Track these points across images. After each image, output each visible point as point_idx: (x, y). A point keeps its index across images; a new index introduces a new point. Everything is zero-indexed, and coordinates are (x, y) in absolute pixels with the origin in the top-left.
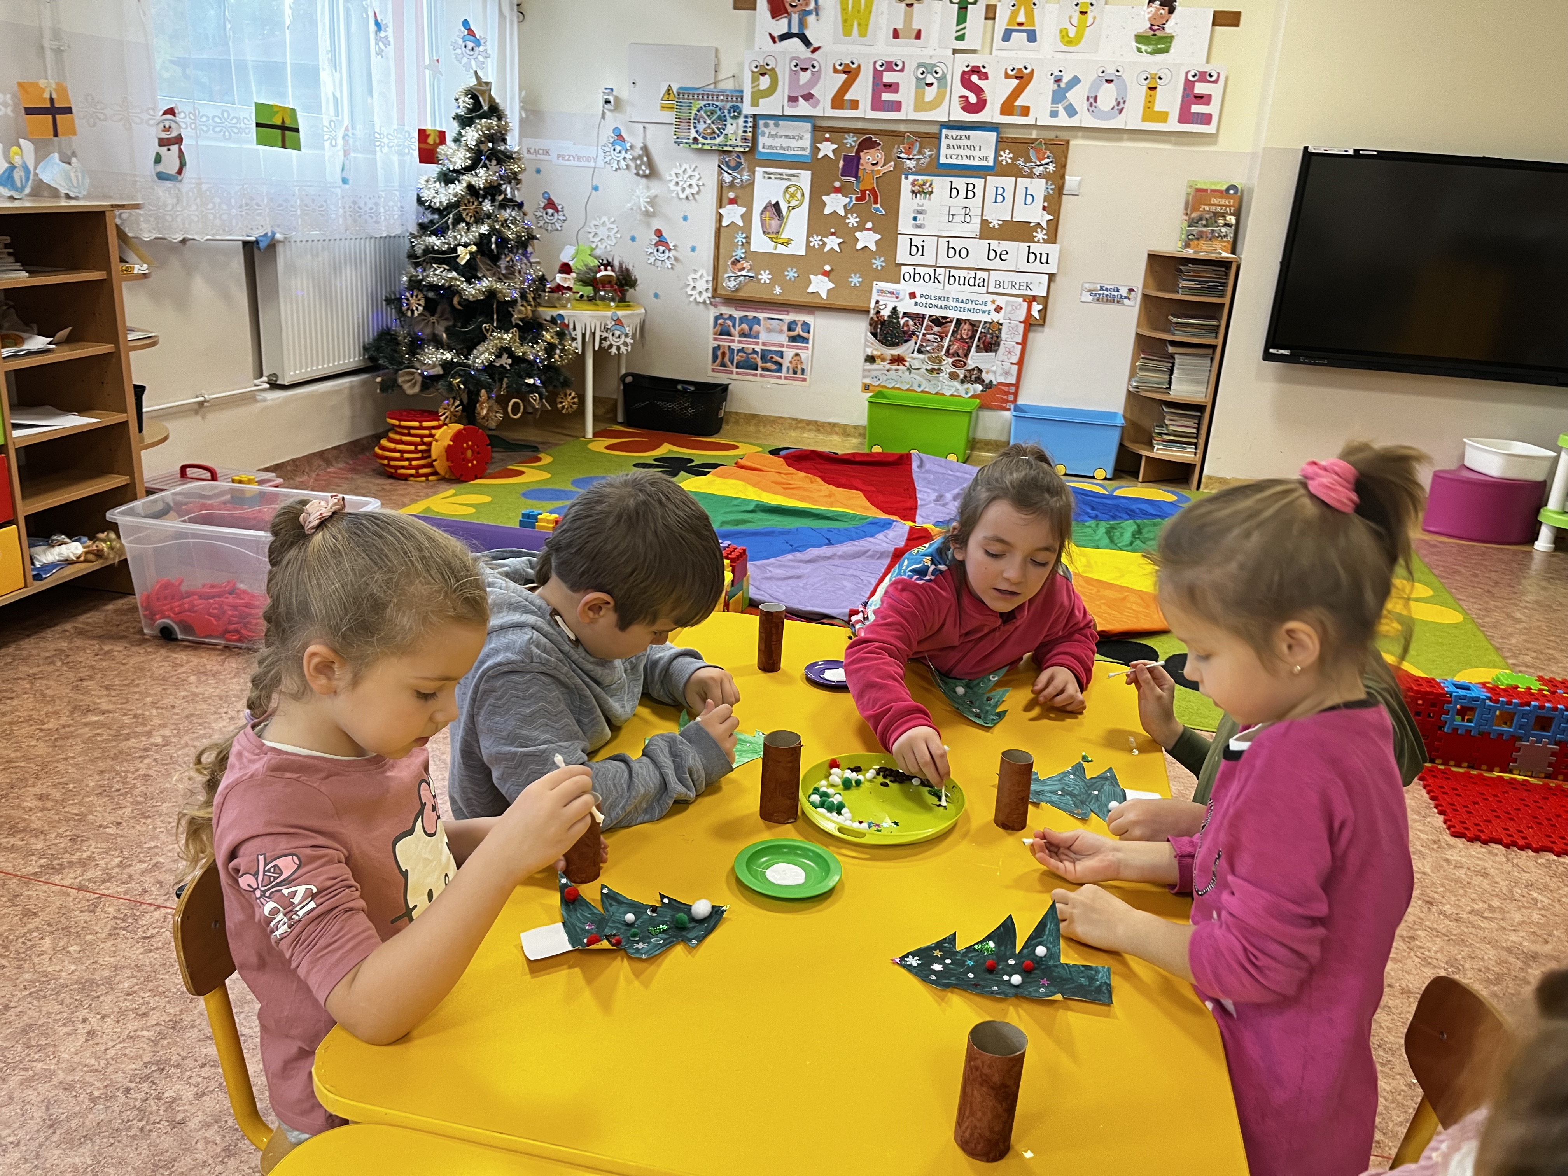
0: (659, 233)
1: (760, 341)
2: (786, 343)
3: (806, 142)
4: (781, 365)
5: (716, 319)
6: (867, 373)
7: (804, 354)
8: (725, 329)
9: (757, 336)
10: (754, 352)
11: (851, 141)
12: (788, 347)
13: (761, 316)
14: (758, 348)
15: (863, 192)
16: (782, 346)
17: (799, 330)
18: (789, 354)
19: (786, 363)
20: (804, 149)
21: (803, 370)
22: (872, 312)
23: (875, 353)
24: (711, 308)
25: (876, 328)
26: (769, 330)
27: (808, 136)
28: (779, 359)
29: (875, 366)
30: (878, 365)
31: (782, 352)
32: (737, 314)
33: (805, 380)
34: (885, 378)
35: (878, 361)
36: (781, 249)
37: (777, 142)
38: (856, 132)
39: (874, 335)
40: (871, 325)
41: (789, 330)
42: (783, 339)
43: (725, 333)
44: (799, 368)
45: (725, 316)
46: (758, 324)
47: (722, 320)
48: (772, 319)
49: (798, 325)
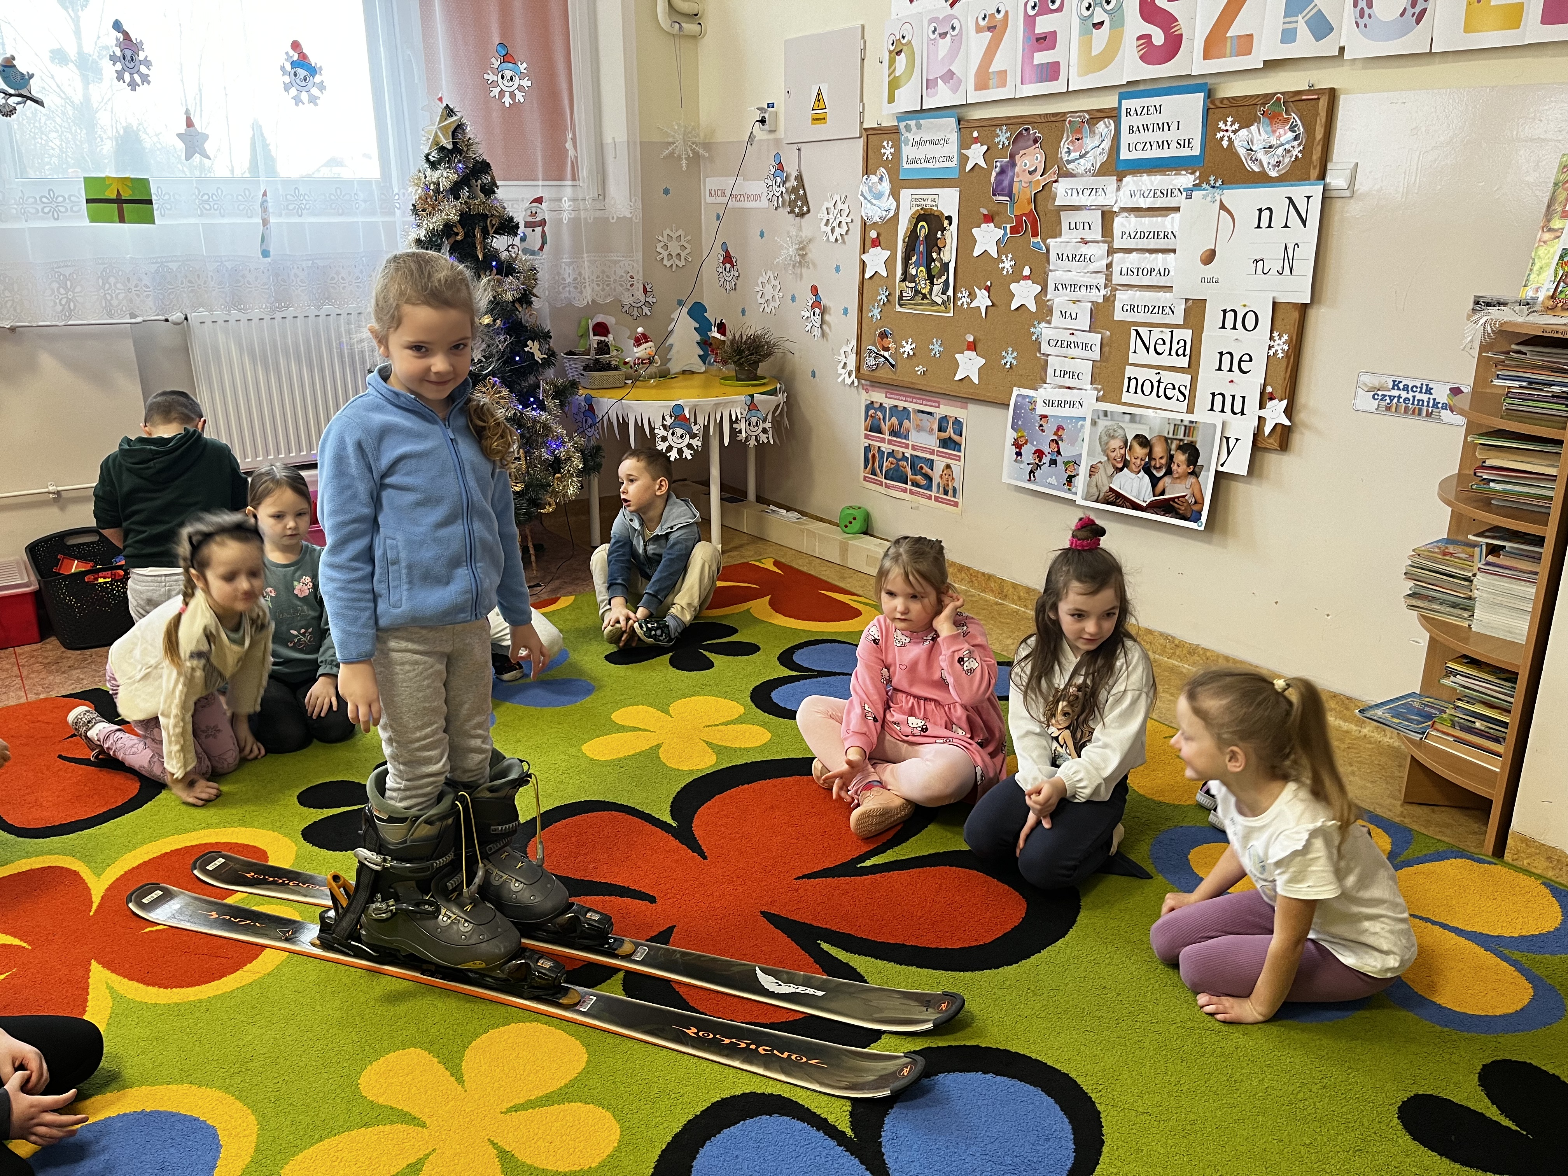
1: (910, 443)
3: (952, 148)
4: (930, 479)
5: (868, 407)
7: (955, 467)
8: (876, 422)
9: (906, 437)
10: (904, 458)
11: (1003, 137)
13: (911, 407)
14: (908, 453)
15: (1019, 218)
16: (932, 453)
17: (950, 432)
18: (940, 464)
19: (936, 480)
20: (949, 158)
21: (954, 490)
24: (862, 392)
26: (919, 428)
27: (954, 137)
31: (932, 461)
33: (956, 505)
37: (920, 152)
38: (1009, 122)
41: (940, 430)
42: (933, 441)
43: (875, 428)
44: (951, 487)
45: (877, 406)
46: (908, 418)
47: (873, 411)
48: (922, 412)
49: (948, 423)
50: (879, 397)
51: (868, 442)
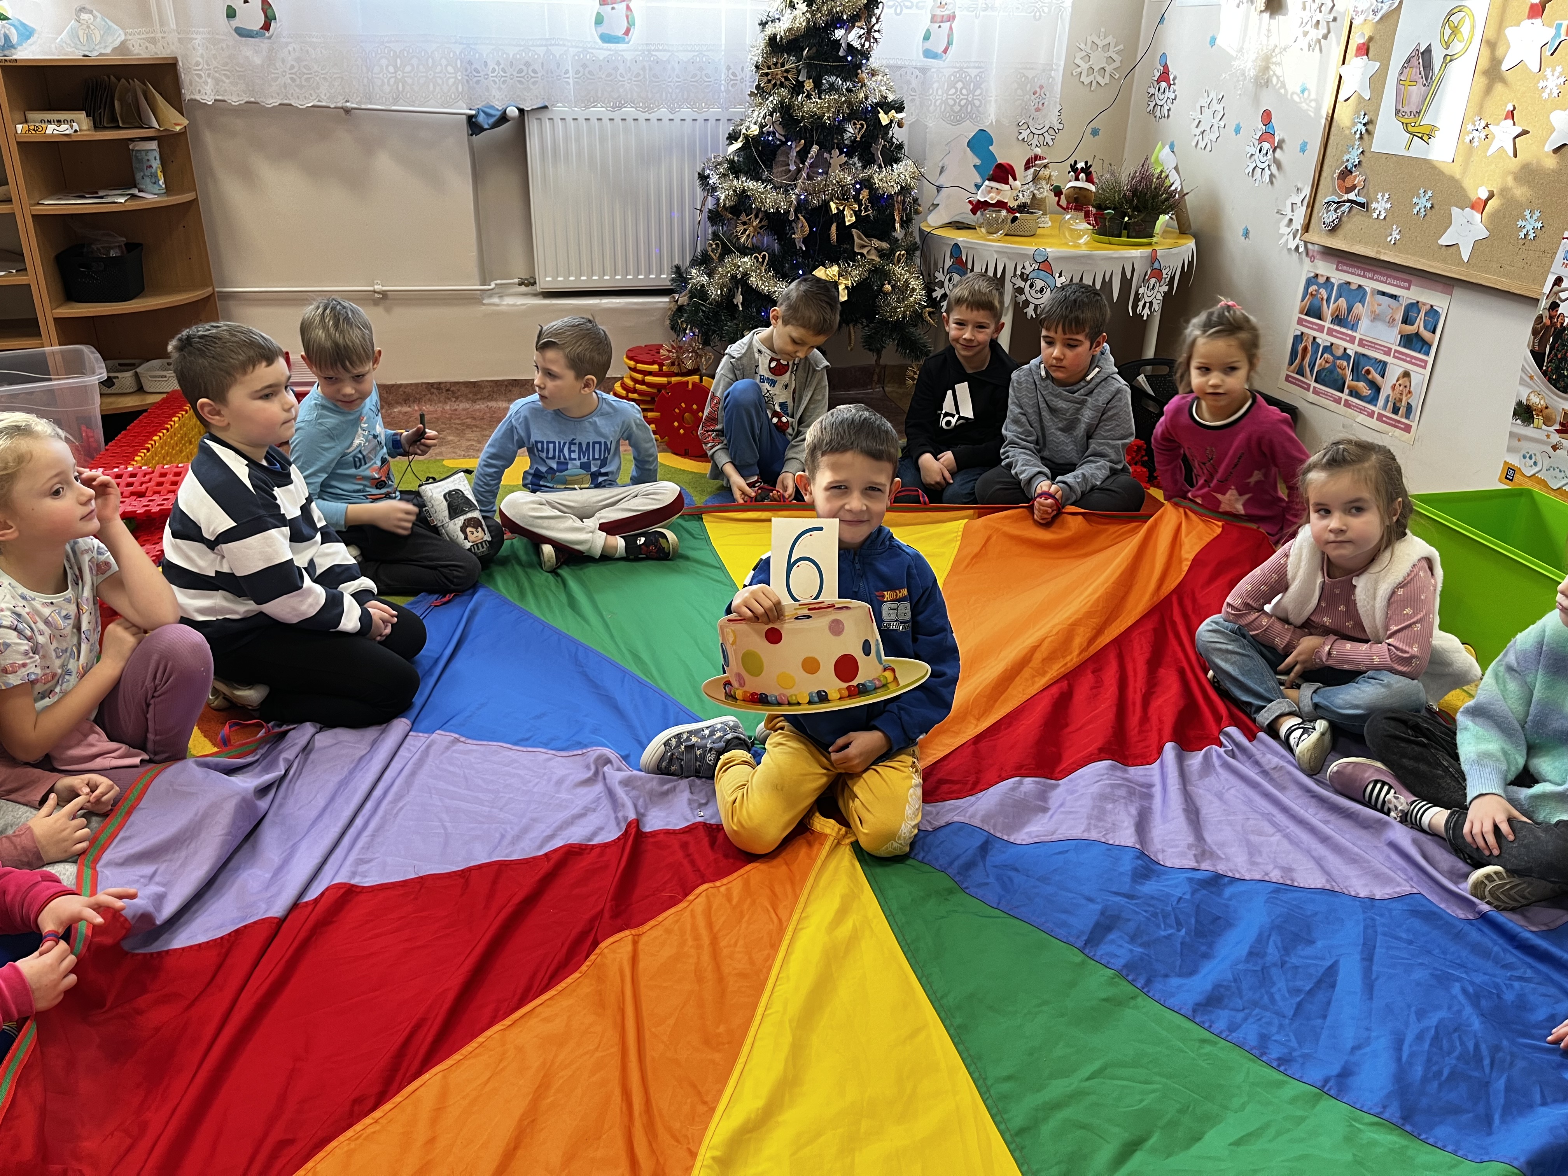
0: (1267, 117)
1: (1358, 336)
2: (1395, 347)
4: (1377, 389)
5: (1309, 282)
6: (1515, 442)
7: (1419, 377)
8: (1316, 302)
9: (1354, 328)
10: (1346, 356)
12: (1398, 356)
13: (1370, 285)
14: (1352, 349)
16: (1388, 352)
17: (1419, 326)
18: (1395, 369)
19: (1386, 391)
21: (1409, 408)
22: (1544, 303)
23: (1535, 400)
24: (1307, 260)
25: (1543, 342)
26: (1376, 318)
28: (1378, 378)
29: (1529, 431)
30: (1535, 431)
31: (1385, 364)
32: (1338, 277)
33: (1407, 429)
34: (1547, 462)
35: (1538, 420)
36: (1418, 149)
39: (1538, 356)
40: (1535, 332)
41: (1406, 321)
42: (1391, 337)
43: (1314, 312)
44: (1404, 403)
45: (1321, 280)
46: (1362, 301)
47: (1315, 287)
48: (1383, 294)
49: (1419, 311)
50: (1326, 269)
51: (1299, 329)
